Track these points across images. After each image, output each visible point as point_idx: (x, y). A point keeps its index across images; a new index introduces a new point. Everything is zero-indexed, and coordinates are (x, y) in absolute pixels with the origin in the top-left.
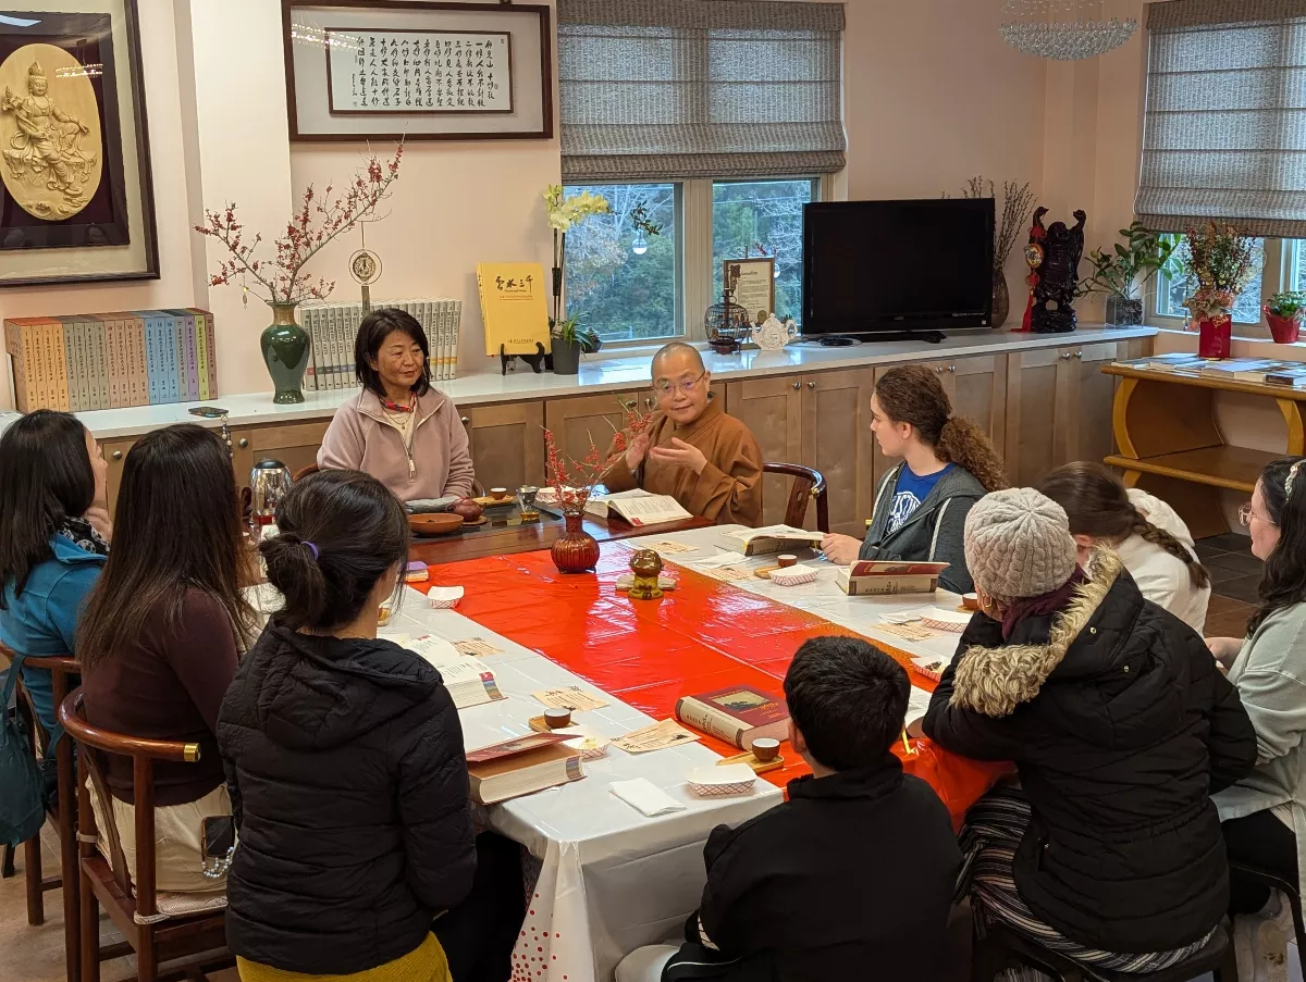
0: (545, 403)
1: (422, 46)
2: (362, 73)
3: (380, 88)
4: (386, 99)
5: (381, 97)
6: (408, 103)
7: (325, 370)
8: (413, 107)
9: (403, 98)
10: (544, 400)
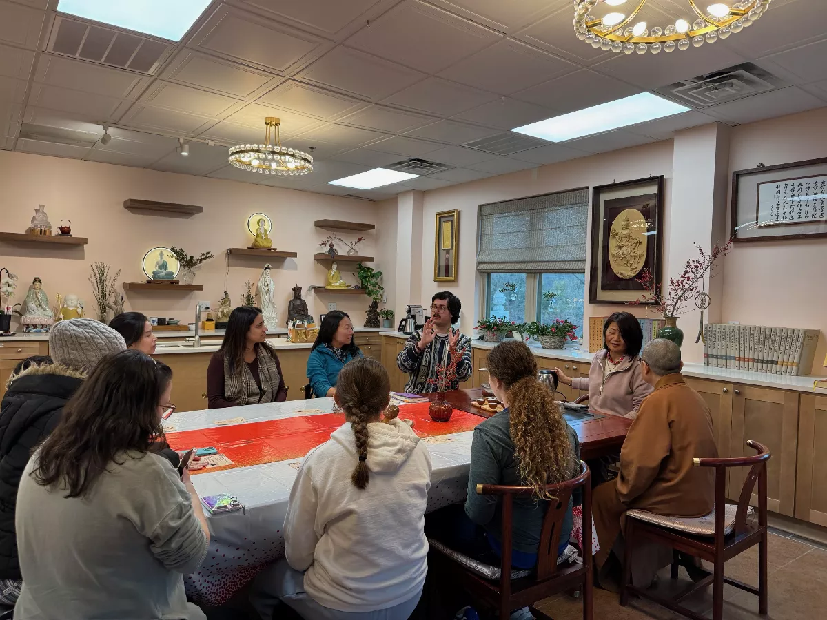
0: (800, 395)
1: (819, 184)
2: (778, 204)
3: (788, 210)
4: (792, 217)
5: (789, 216)
6: (807, 217)
7: (713, 356)
8: (810, 219)
9: (803, 214)
10: (800, 393)
